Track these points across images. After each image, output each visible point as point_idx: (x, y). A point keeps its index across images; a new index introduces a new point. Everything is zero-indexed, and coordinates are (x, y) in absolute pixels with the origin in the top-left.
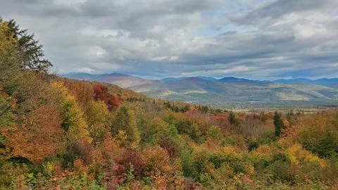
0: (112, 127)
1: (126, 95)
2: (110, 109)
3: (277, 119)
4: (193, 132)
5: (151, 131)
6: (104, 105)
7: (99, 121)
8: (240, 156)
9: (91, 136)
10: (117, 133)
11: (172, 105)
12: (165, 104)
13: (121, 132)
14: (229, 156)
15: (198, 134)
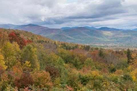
0: (21, 59)
1: (37, 39)
2: (21, 48)
3: (129, 54)
4: (76, 62)
5: (48, 61)
6: (17, 45)
7: (12, 55)
8: (102, 76)
9: (6, 64)
10: (25, 63)
11: (67, 45)
12: (62, 44)
13: (27, 62)
14: (95, 77)
15: (79, 63)
